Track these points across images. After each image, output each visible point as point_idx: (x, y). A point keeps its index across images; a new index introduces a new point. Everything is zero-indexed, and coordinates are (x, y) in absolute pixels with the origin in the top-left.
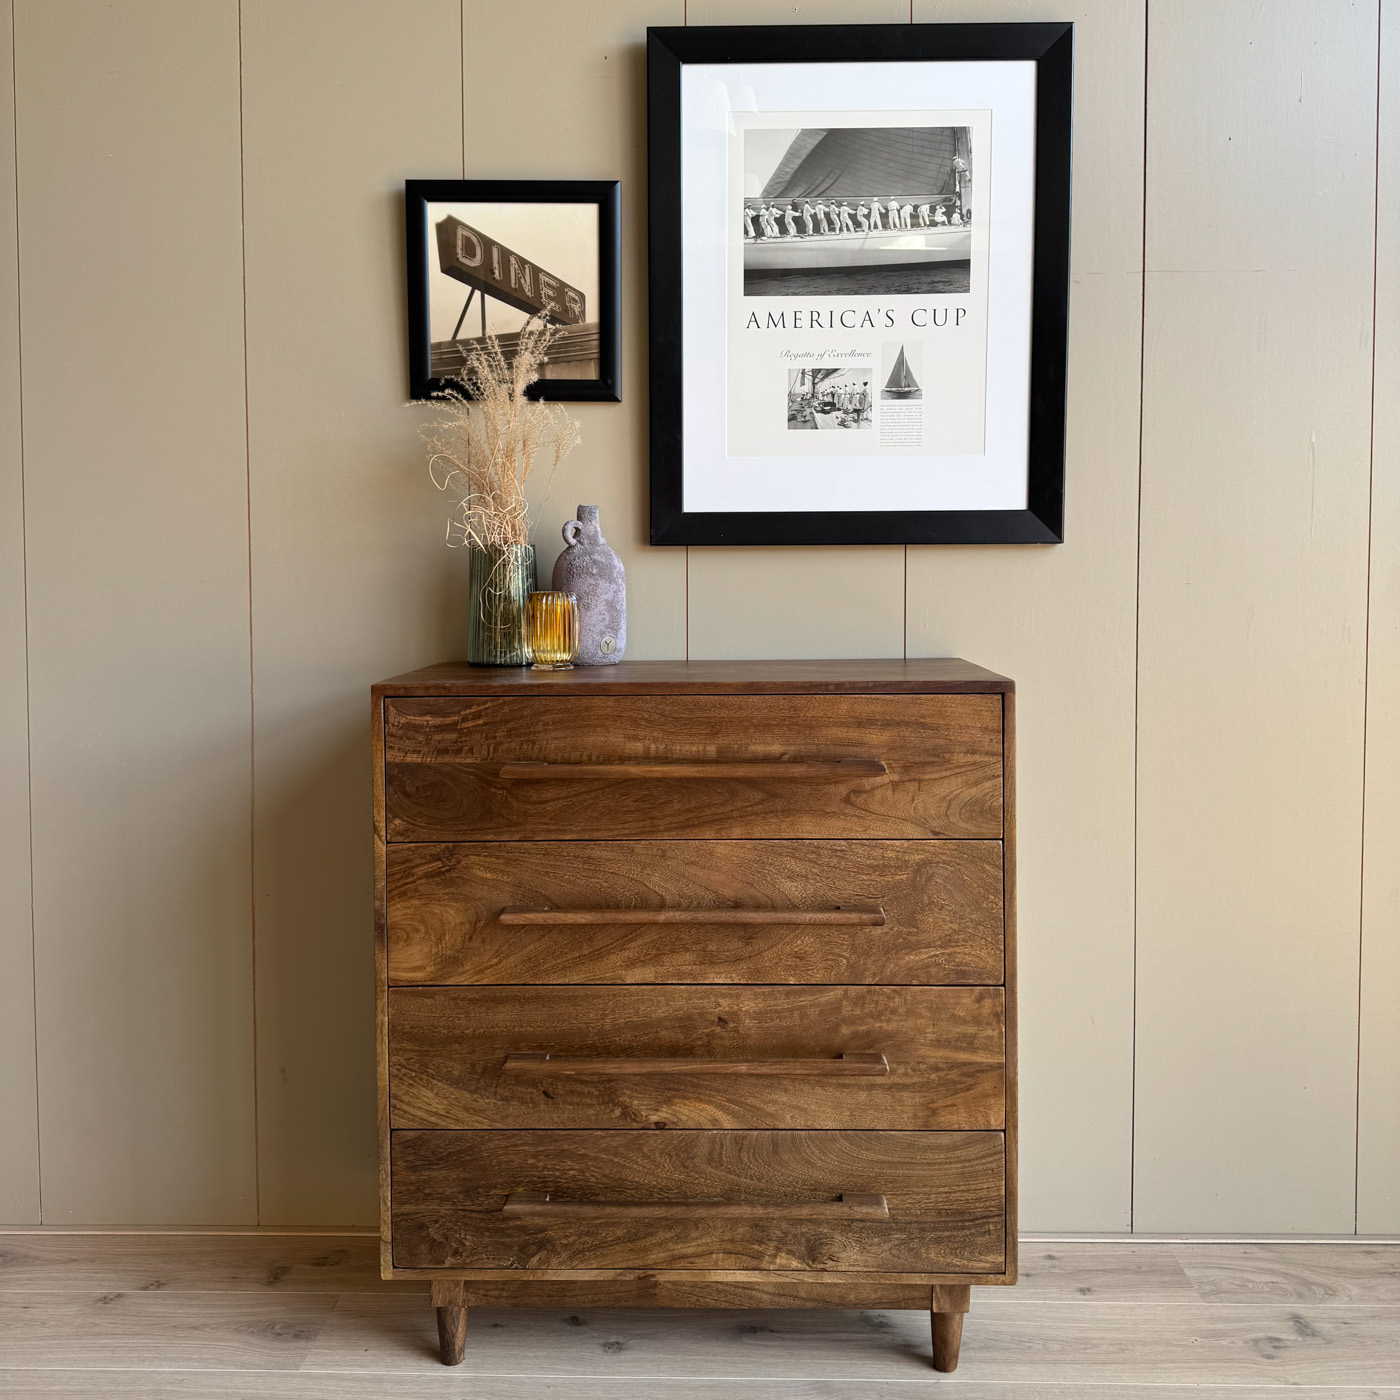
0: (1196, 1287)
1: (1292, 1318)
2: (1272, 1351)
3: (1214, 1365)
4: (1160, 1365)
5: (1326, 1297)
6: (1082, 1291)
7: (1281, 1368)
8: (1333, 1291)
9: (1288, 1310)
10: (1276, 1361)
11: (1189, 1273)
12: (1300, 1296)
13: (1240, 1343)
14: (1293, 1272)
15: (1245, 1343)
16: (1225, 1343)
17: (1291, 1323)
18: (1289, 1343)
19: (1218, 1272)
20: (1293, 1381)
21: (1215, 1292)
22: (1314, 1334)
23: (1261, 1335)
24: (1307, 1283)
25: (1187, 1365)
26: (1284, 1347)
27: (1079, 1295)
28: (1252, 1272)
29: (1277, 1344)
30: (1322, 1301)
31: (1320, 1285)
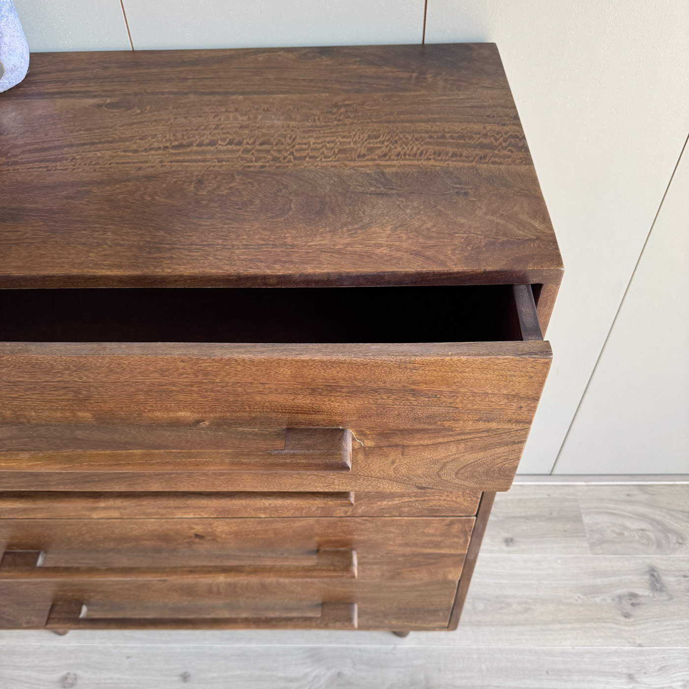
0: (588, 536)
1: (649, 571)
2: (628, 608)
3: (587, 625)
4: (550, 627)
5: (677, 545)
6: (508, 541)
7: (632, 628)
8: (683, 539)
9: (648, 561)
10: (631, 620)
11: (586, 519)
12: (659, 545)
13: (609, 600)
14: (658, 518)
15: (613, 600)
16: (598, 600)
17: (647, 577)
18: (642, 600)
19: (606, 518)
20: (638, 642)
21: (599, 542)
22: (661, 590)
23: (624, 591)
24: (666, 530)
25: (569, 626)
26: (639, 604)
27: (504, 547)
28: (630, 517)
29: (634, 601)
30: (674, 550)
31: (674, 532)
